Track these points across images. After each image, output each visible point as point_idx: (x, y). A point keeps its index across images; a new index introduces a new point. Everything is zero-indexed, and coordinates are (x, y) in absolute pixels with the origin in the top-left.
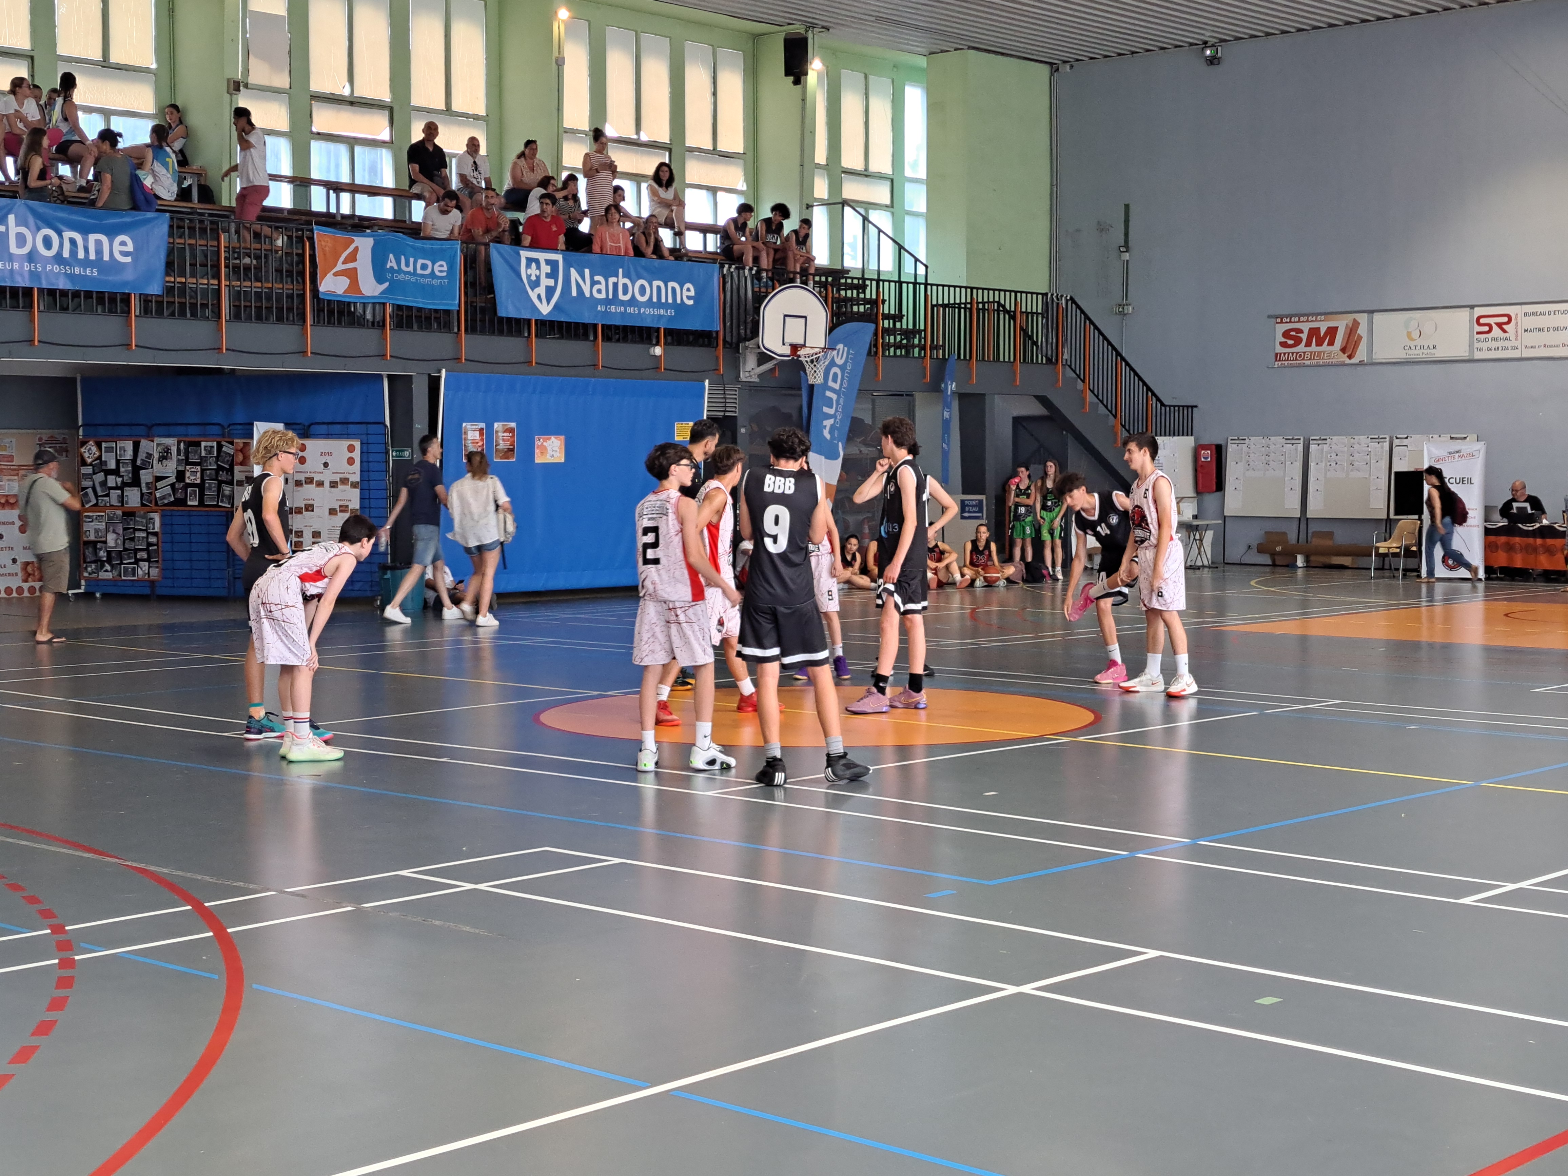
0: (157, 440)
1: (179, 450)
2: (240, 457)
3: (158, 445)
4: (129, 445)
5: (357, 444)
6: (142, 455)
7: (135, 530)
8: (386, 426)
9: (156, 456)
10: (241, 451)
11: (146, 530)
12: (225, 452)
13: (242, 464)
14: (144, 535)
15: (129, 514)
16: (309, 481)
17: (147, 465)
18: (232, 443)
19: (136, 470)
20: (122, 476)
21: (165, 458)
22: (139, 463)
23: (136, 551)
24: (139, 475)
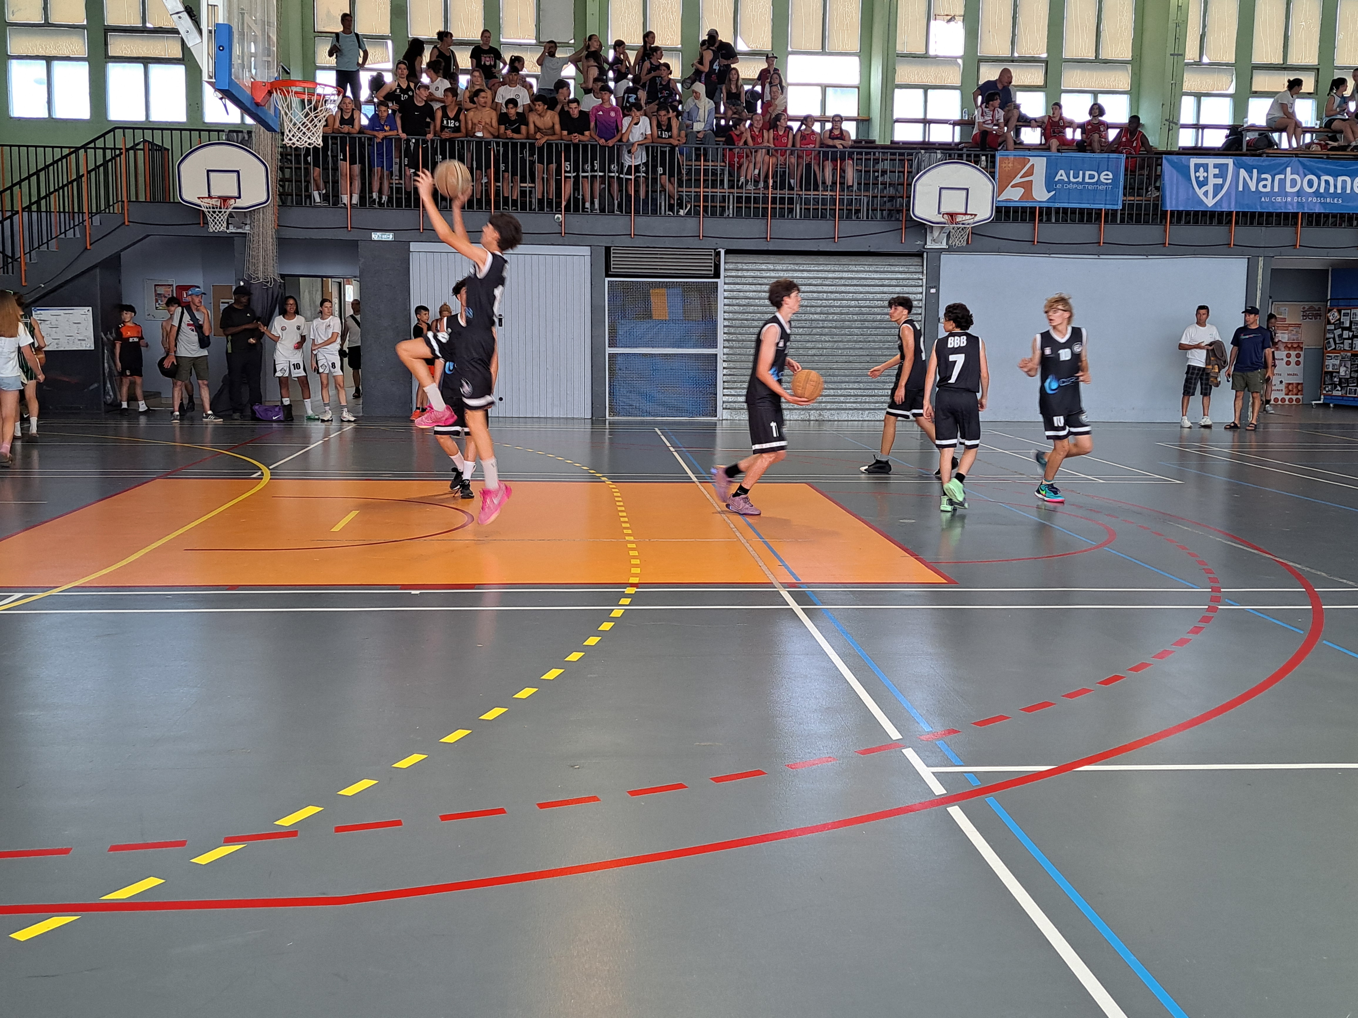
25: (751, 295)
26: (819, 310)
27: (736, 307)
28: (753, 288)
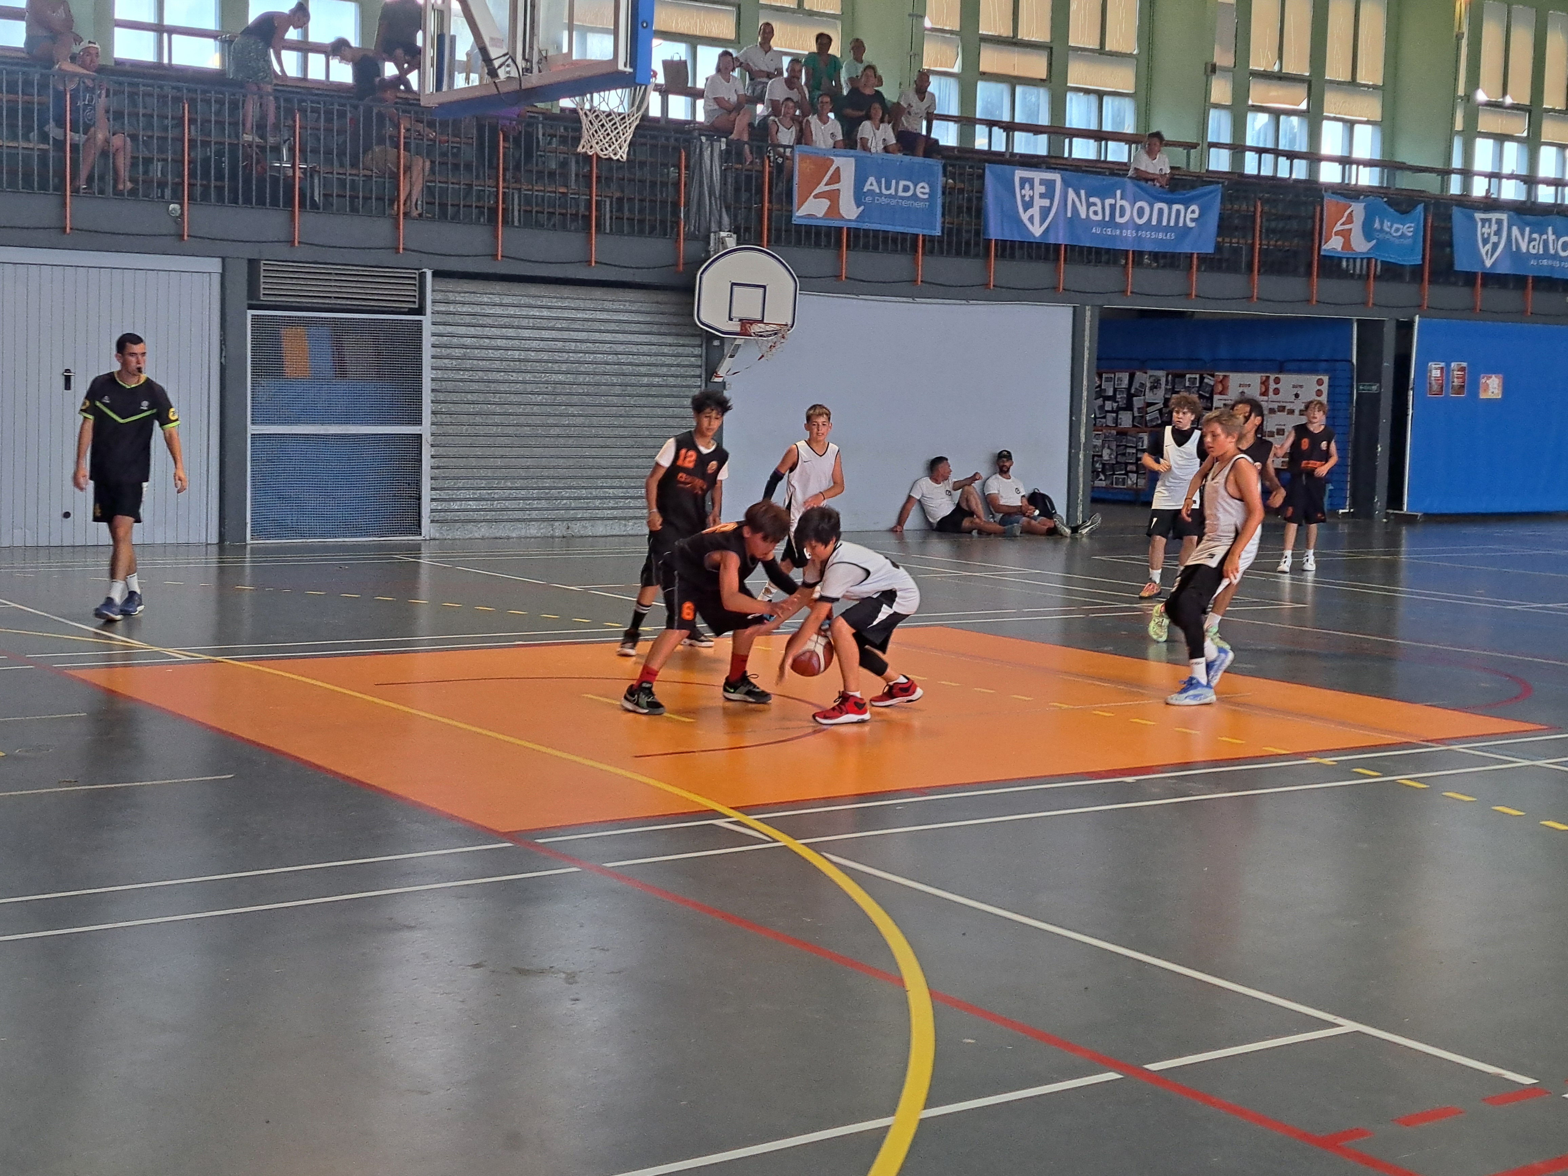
0: (1150, 372)
1: (1167, 381)
2: (1220, 388)
3: (1150, 376)
4: (1125, 377)
5: (1326, 379)
6: (1136, 385)
7: (1126, 447)
8: (1353, 364)
9: (1148, 385)
10: (1221, 382)
11: (1135, 447)
12: (1207, 384)
13: (1221, 393)
14: (1134, 451)
15: (1122, 433)
16: (1282, 409)
17: (1140, 392)
18: (1213, 376)
19: (1130, 397)
20: (1117, 402)
21: (1156, 387)
22: (1133, 391)
23: (1127, 464)
24: (1132, 401)
25: (468, 341)
26: (564, 367)
27: (446, 361)
28: (472, 331)
